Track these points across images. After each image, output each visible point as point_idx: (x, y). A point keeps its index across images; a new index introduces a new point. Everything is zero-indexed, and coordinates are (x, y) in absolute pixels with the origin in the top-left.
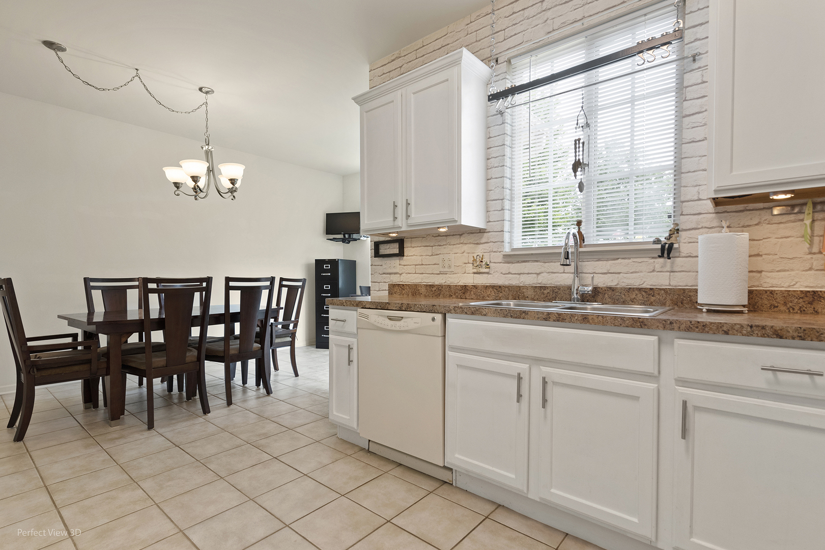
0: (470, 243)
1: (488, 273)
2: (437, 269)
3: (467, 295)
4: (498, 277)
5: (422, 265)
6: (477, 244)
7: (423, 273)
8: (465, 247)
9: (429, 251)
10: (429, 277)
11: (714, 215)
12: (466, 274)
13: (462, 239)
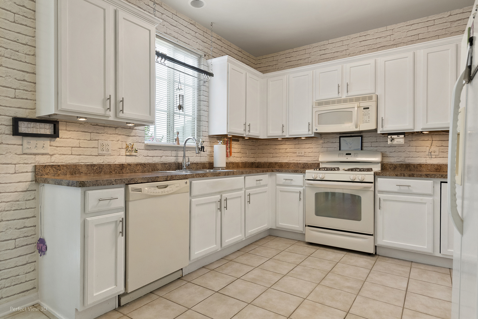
0: (123, 135)
1: (135, 156)
2: (95, 152)
3: (124, 171)
4: (142, 158)
5: (80, 147)
6: (128, 136)
7: (80, 155)
8: (120, 137)
9: (88, 136)
10: (87, 158)
11: (208, 137)
12: (120, 156)
13: (117, 131)
